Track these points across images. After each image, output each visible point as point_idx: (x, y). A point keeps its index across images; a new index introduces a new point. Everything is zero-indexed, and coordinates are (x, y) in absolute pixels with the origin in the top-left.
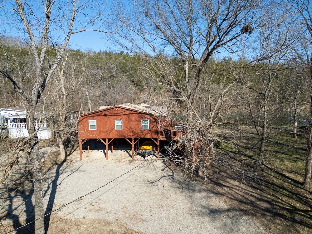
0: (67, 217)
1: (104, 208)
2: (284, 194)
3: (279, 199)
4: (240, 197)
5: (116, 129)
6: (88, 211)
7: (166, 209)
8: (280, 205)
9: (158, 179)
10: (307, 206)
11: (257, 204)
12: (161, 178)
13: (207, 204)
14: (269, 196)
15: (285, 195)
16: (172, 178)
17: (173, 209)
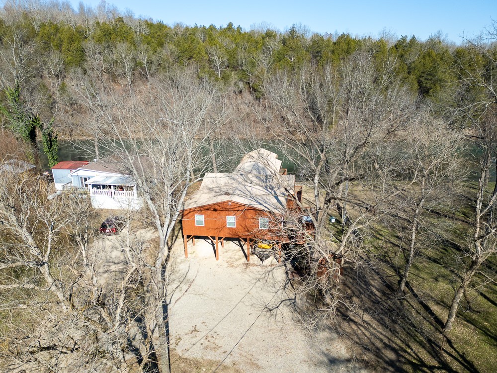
0: (186, 355)
1: (220, 346)
2: (418, 340)
3: (409, 346)
4: (366, 341)
5: (227, 226)
6: (204, 349)
7: (283, 353)
8: (407, 356)
9: (278, 305)
10: (436, 360)
11: (382, 353)
12: (281, 304)
13: (327, 350)
14: (399, 342)
15: (418, 342)
16: (294, 303)
17: (290, 354)
